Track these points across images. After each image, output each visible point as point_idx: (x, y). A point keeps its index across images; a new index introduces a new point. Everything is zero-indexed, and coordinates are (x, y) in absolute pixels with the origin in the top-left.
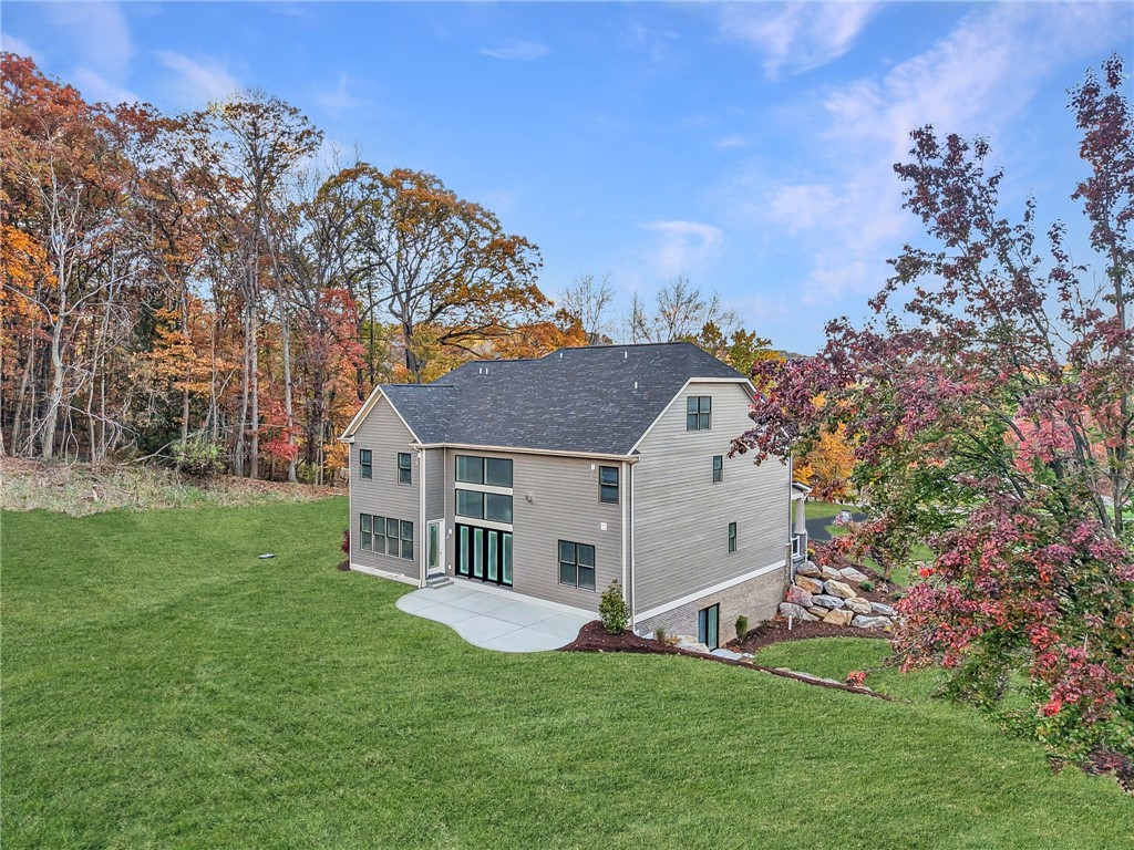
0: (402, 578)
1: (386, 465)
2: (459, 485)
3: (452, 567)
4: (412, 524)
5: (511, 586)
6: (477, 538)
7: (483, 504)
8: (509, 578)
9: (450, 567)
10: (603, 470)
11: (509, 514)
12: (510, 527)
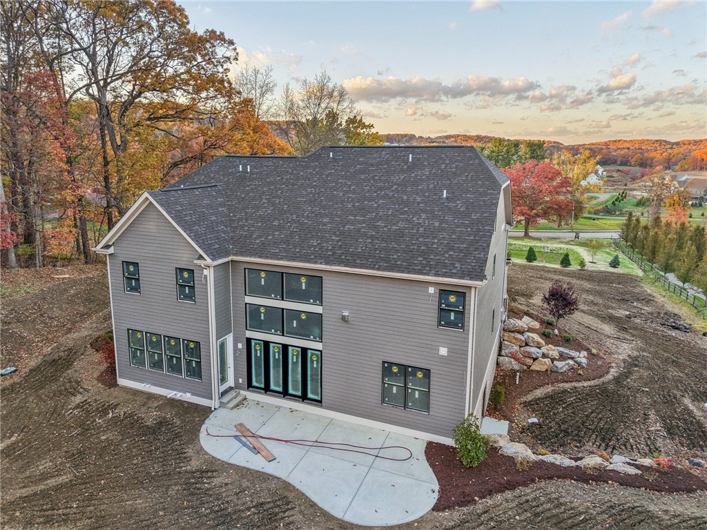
0: (188, 397)
1: (159, 280)
2: (248, 300)
3: (242, 381)
4: (197, 344)
5: (319, 402)
6: (274, 353)
7: (280, 320)
8: (316, 394)
9: (240, 381)
10: (444, 293)
11: (317, 331)
12: (319, 346)
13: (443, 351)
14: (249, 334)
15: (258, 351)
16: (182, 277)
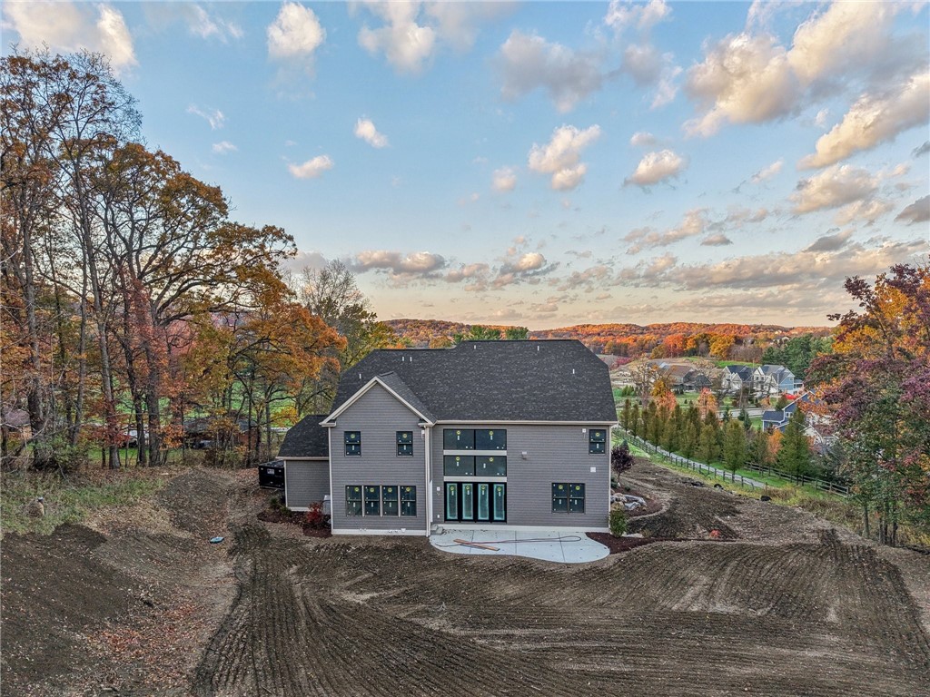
0: (403, 532)
1: (380, 443)
2: (447, 452)
3: (440, 517)
4: (414, 488)
5: (505, 521)
6: (466, 491)
7: (474, 465)
8: (501, 516)
9: (438, 516)
10: (592, 432)
11: (502, 469)
12: (504, 479)
13: (593, 470)
14: (447, 479)
15: (453, 491)
16: (402, 438)
